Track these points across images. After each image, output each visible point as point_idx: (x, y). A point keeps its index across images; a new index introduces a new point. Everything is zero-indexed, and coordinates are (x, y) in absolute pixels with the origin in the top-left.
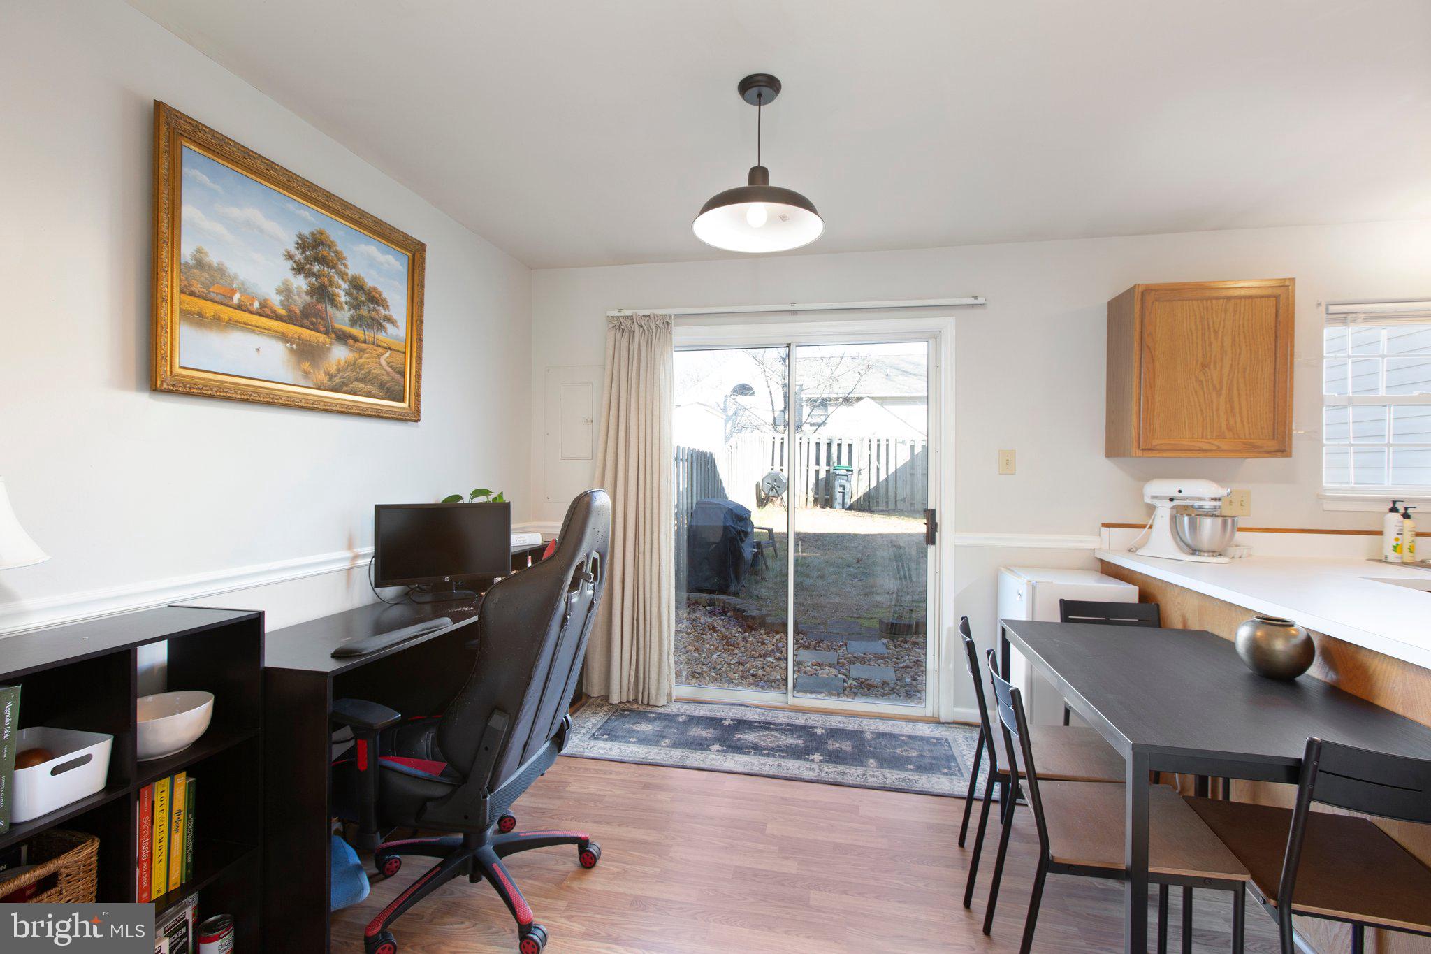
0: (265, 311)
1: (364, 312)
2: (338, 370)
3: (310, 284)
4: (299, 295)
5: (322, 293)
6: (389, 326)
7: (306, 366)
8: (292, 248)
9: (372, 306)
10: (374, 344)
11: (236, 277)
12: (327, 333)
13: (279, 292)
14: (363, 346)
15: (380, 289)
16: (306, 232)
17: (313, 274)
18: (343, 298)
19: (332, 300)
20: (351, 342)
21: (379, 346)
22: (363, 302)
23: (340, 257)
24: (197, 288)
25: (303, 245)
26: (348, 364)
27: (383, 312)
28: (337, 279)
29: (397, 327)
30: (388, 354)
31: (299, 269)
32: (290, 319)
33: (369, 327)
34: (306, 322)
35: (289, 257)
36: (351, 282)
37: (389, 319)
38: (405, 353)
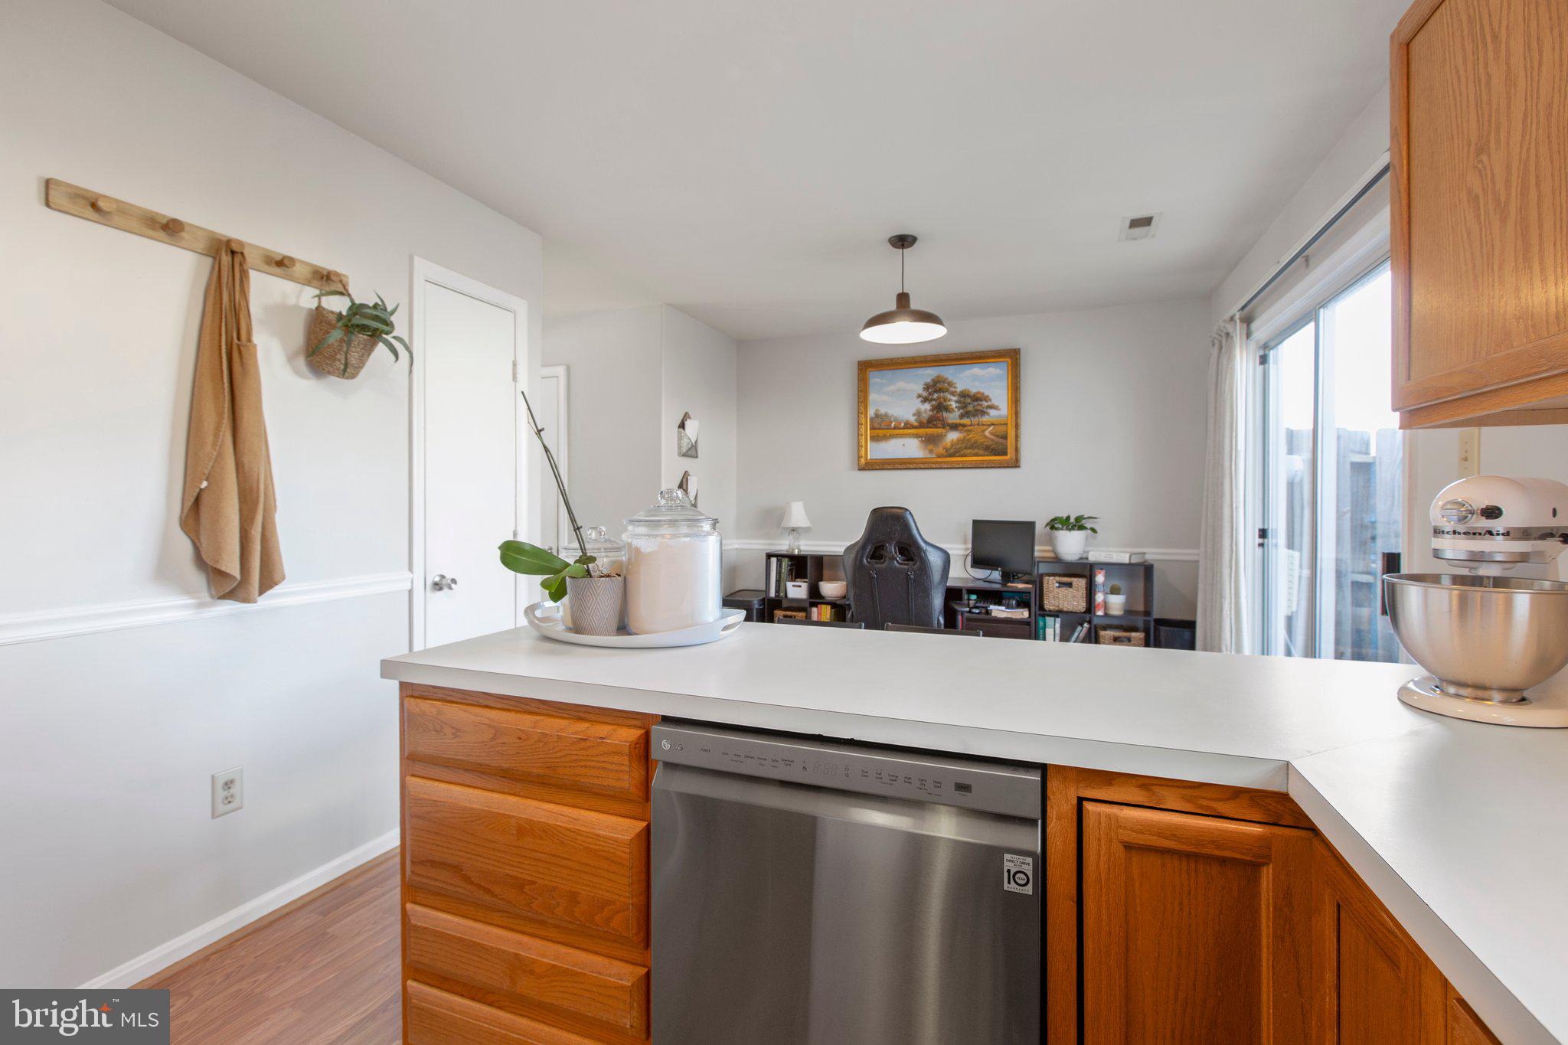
0: (908, 426)
1: (970, 408)
2: (952, 445)
3: (932, 406)
4: (925, 413)
5: (941, 407)
6: (992, 412)
7: (931, 447)
8: (921, 391)
9: (976, 403)
10: (978, 425)
11: (893, 415)
12: (944, 427)
13: (914, 415)
14: (971, 428)
15: (982, 391)
16: (929, 380)
17: (934, 400)
18: (954, 405)
19: (947, 409)
20: (961, 428)
21: (984, 425)
22: (969, 404)
23: (951, 384)
24: (876, 425)
25: (927, 387)
26: (959, 440)
27: (985, 404)
28: (949, 397)
29: (999, 409)
30: (991, 428)
31: (925, 400)
32: (921, 425)
33: (974, 416)
34: (931, 426)
35: (919, 396)
36: (959, 395)
37: (991, 407)
38: (1007, 424)
